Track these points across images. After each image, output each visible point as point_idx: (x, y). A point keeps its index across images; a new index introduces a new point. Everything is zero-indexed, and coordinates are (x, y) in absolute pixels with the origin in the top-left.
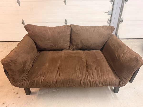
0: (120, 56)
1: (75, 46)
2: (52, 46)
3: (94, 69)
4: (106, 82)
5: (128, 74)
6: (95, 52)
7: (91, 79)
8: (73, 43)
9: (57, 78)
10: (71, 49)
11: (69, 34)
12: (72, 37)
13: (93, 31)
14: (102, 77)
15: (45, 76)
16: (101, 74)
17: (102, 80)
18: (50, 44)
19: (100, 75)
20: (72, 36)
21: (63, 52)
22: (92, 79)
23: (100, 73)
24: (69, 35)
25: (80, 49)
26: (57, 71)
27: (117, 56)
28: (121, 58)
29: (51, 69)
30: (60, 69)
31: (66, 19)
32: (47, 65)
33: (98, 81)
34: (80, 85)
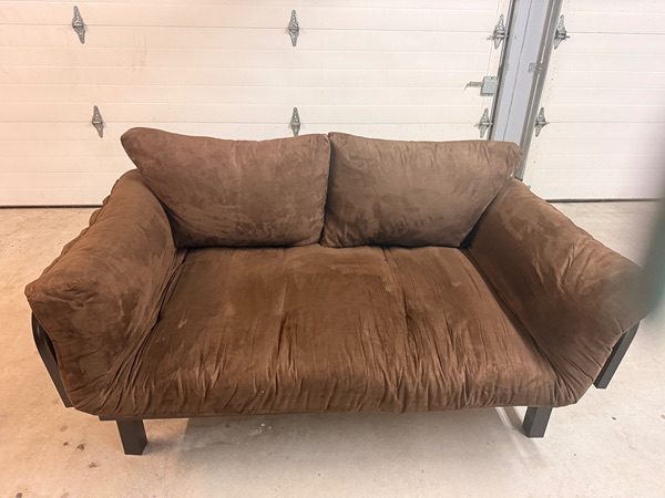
0: (552, 270)
1: (346, 229)
2: (247, 226)
3: (441, 329)
4: (496, 387)
5: (594, 349)
6: (437, 255)
7: (431, 374)
8: (342, 214)
9: (280, 371)
10: (328, 240)
11: (323, 176)
12: (335, 190)
13: (428, 164)
14: (479, 364)
15: (222, 360)
16: (474, 349)
17: (481, 376)
18: (238, 218)
19: (472, 354)
20: (337, 181)
21: (295, 256)
22: (438, 373)
23: (471, 347)
24: (324, 181)
25: (372, 244)
26: (277, 337)
27: (539, 273)
28: (559, 279)
29: (247, 329)
30: (289, 329)
31: (295, 110)
32: (230, 310)
33: (464, 380)
34: (383, 400)
